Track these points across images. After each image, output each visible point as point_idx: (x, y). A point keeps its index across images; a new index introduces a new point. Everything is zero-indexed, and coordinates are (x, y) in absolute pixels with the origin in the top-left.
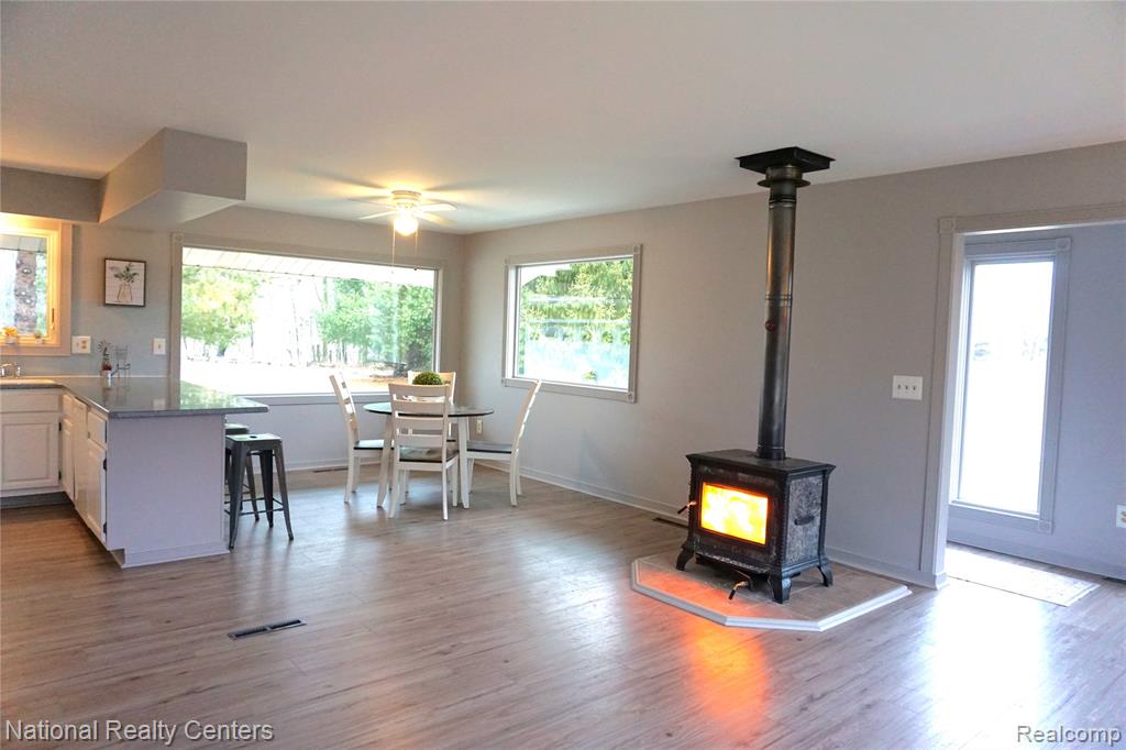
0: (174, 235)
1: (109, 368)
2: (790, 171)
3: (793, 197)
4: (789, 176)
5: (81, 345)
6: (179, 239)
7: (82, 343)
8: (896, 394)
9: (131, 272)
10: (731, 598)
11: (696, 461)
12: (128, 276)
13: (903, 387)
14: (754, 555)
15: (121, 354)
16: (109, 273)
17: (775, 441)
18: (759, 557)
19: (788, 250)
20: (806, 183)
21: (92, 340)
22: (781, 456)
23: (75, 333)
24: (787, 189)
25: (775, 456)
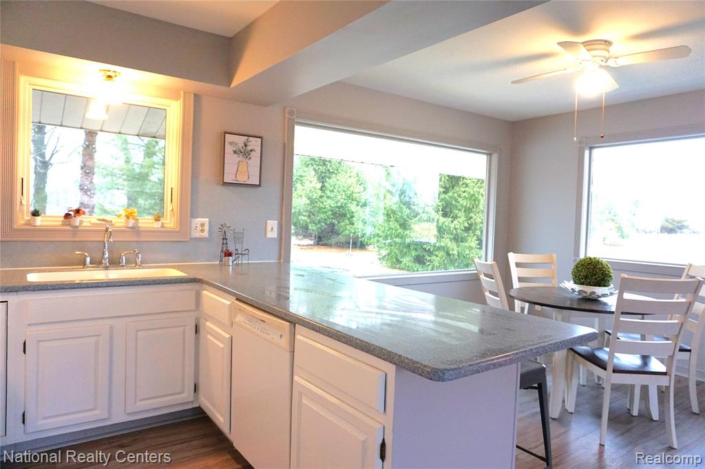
0: (287, 110)
1: (230, 255)
5: (199, 228)
6: (291, 113)
7: (201, 226)
9: (249, 148)
12: (245, 153)
15: (239, 238)
16: (229, 149)
21: (210, 221)
23: (193, 216)
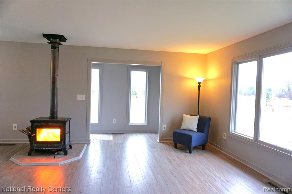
2: (58, 40)
3: (58, 48)
4: (57, 42)
8: (78, 99)
10: (55, 158)
11: (32, 122)
13: (80, 97)
14: (56, 145)
17: (55, 114)
18: (58, 145)
19: (57, 61)
20: (61, 44)
22: (57, 118)
24: (57, 45)
25: (55, 118)
